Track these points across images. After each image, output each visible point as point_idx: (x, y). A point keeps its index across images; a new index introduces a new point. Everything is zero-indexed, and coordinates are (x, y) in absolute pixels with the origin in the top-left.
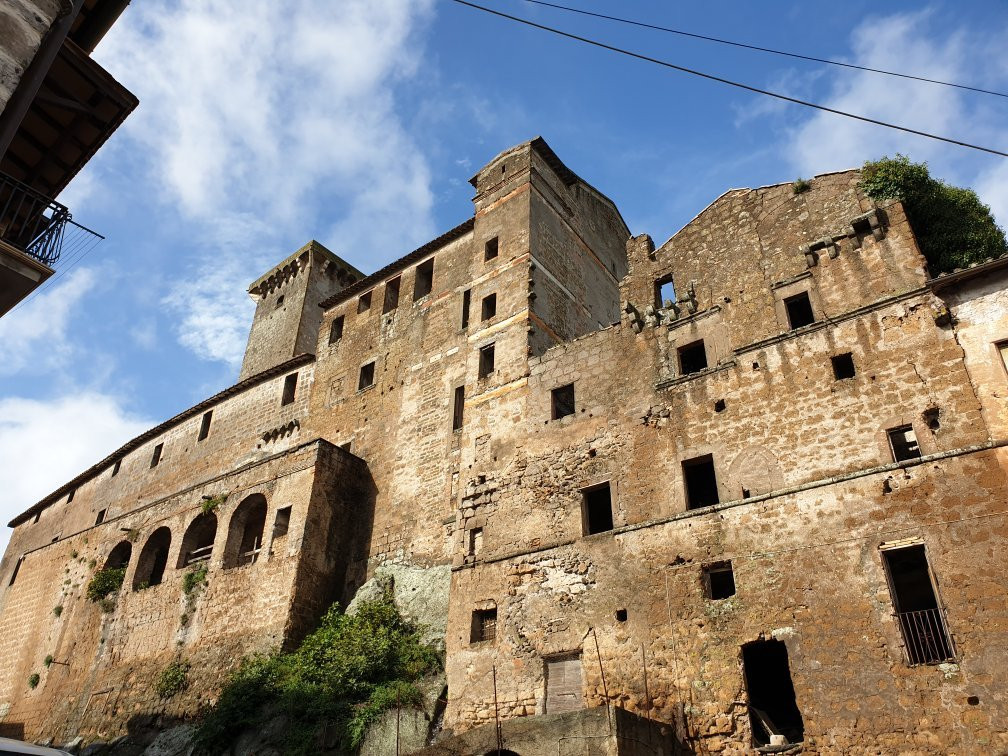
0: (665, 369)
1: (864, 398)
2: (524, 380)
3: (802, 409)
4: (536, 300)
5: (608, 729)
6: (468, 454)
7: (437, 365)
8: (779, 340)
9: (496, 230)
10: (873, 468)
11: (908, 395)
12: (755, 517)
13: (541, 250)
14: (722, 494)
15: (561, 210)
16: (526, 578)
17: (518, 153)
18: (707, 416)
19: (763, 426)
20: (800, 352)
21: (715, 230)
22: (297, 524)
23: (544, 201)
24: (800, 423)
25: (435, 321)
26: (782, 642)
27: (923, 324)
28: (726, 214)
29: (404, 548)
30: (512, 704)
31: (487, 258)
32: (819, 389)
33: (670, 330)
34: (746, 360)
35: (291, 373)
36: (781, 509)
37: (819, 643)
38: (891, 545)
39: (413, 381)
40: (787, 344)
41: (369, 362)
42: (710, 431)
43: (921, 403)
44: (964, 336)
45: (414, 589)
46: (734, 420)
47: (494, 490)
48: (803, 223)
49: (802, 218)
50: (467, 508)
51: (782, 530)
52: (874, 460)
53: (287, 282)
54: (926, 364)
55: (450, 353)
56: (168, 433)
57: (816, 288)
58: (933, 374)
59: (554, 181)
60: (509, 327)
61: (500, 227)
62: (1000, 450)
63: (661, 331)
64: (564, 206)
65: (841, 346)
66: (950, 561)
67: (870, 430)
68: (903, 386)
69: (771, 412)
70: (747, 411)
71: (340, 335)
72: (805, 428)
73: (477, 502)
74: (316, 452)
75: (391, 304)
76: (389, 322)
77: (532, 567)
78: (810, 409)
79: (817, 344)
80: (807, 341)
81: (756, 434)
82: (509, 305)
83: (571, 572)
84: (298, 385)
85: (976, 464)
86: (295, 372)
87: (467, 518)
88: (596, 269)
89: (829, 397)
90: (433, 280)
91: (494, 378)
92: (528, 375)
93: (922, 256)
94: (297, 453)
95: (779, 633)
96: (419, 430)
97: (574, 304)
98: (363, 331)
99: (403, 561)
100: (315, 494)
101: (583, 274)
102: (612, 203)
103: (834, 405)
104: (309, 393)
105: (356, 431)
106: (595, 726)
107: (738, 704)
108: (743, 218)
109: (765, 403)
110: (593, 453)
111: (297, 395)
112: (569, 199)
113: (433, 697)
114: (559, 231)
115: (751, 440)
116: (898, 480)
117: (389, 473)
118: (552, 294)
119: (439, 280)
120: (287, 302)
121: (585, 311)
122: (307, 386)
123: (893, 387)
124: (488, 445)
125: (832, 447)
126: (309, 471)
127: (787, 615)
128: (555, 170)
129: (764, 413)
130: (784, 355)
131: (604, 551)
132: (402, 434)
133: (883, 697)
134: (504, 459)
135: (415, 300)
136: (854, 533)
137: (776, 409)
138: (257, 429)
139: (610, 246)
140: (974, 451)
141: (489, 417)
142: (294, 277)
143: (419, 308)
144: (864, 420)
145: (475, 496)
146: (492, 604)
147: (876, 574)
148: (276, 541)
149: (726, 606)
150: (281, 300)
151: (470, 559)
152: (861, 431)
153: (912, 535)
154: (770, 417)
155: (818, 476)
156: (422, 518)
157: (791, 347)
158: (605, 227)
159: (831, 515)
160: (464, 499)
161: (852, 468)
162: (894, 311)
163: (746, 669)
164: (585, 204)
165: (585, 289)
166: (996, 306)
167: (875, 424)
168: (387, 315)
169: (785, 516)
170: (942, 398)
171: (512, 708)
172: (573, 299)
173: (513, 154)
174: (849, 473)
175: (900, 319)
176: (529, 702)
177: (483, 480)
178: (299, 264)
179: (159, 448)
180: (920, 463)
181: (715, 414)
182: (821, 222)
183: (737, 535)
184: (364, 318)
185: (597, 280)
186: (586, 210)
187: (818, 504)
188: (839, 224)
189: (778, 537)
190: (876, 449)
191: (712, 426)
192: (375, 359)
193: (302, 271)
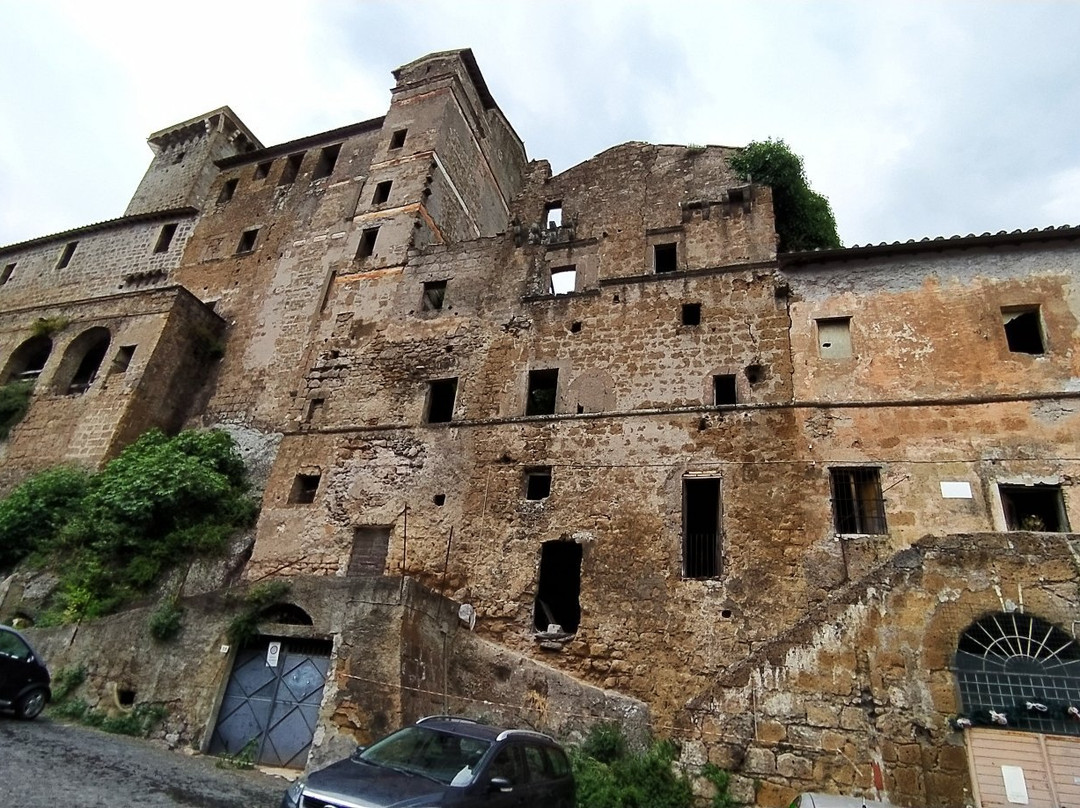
0: (536, 285)
1: (702, 344)
2: (401, 268)
3: (647, 344)
4: (430, 197)
5: (398, 598)
6: (328, 328)
7: (320, 245)
8: (643, 280)
9: (408, 123)
10: (694, 407)
11: (739, 349)
12: (582, 431)
13: (446, 153)
14: (559, 406)
15: (474, 127)
16: (357, 453)
17: (446, 58)
18: (562, 334)
19: (609, 353)
20: (657, 294)
21: (609, 171)
22: (137, 366)
23: (460, 111)
24: (643, 356)
25: (329, 203)
26: (580, 545)
27: (765, 293)
28: (623, 159)
29: (246, 410)
30: (315, 565)
31: (392, 147)
32: (666, 330)
33: (548, 250)
34: (608, 293)
35: (170, 223)
36: (608, 429)
37: (612, 550)
38: (692, 475)
39: (292, 255)
40: (646, 285)
41: (252, 228)
42: (562, 348)
43: (747, 358)
44: (795, 309)
45: (247, 450)
46: (585, 343)
47: (345, 366)
48: (687, 183)
49: (687, 178)
50: (313, 379)
51: (604, 447)
52: (697, 401)
53: (191, 141)
54: (759, 327)
55: (335, 236)
56: (25, 255)
57: (683, 243)
58: (763, 336)
59: (474, 99)
60: (397, 214)
61: (412, 121)
62: (798, 410)
63: (541, 250)
64: (478, 124)
65: (694, 297)
66: (738, 496)
67: (700, 374)
68: (737, 341)
69: (620, 342)
70: (599, 337)
71: (229, 197)
72: (646, 361)
73: (325, 374)
74: (174, 299)
75: (289, 178)
76: (283, 194)
77: (366, 444)
78: (654, 345)
79: (674, 291)
80: (667, 285)
81: (602, 359)
82: (403, 195)
83: (401, 454)
84: (176, 236)
85: (778, 418)
86: (175, 222)
87: (311, 388)
88: (494, 194)
89: (672, 338)
90: (336, 164)
91: (370, 261)
92: (404, 264)
93: (777, 235)
94: (153, 296)
95: (581, 536)
96: (288, 303)
97: (467, 217)
98: (254, 197)
99: (243, 422)
100: (164, 340)
101: (481, 194)
102: (522, 143)
103: (675, 346)
104: (184, 246)
105: (224, 292)
106: (386, 594)
107: (527, 594)
108: (638, 166)
109: (617, 332)
110: (449, 349)
111: (171, 245)
112: (485, 121)
113: (239, 549)
114: (468, 144)
115: (597, 363)
116: (713, 422)
117: (248, 337)
118: (447, 198)
119: (341, 165)
120: (186, 160)
121: (476, 227)
122: (183, 239)
123: (729, 340)
124: (349, 322)
125: (665, 383)
126: (162, 315)
127: (592, 520)
128: (477, 88)
129: (614, 342)
130: (644, 294)
131: (438, 440)
132: (270, 304)
133: (653, 602)
134: (361, 339)
135: (313, 179)
136: (665, 460)
137: (625, 339)
138: (122, 270)
139: (512, 179)
140: (779, 407)
141: (356, 296)
142: (200, 137)
143: (314, 187)
144: (698, 364)
145: (324, 369)
146: (317, 470)
147: (676, 498)
148: (111, 377)
149: (537, 506)
150: (181, 156)
151: (305, 427)
152: (692, 373)
153: (712, 470)
154: (617, 346)
155: (646, 405)
156: (271, 386)
157: (651, 288)
158: (511, 162)
159: (650, 441)
160: (312, 370)
161: (678, 403)
162: (745, 276)
163: (543, 565)
164: (498, 132)
165: (479, 208)
166: (825, 290)
167: (707, 370)
168: (283, 187)
169: (609, 435)
170: (765, 357)
171: (314, 569)
172: (467, 212)
173: (440, 58)
174: (673, 407)
175: (748, 284)
176: (332, 566)
177: (336, 355)
178: (207, 126)
179: (11, 268)
180: (735, 409)
181: (570, 333)
182: (702, 186)
183: (563, 445)
184: (258, 185)
185: (493, 205)
186: (498, 138)
187: (640, 429)
188: (716, 192)
189: (598, 452)
190: (700, 391)
191: (564, 345)
192: (258, 227)
193: (209, 135)
